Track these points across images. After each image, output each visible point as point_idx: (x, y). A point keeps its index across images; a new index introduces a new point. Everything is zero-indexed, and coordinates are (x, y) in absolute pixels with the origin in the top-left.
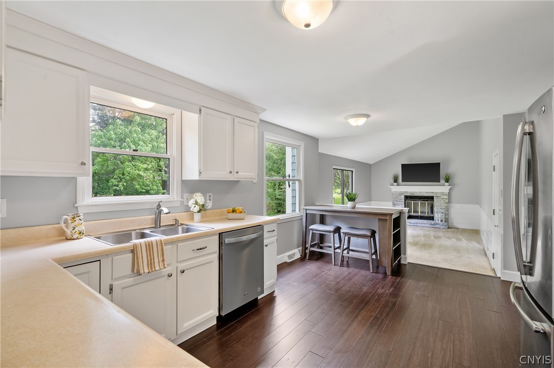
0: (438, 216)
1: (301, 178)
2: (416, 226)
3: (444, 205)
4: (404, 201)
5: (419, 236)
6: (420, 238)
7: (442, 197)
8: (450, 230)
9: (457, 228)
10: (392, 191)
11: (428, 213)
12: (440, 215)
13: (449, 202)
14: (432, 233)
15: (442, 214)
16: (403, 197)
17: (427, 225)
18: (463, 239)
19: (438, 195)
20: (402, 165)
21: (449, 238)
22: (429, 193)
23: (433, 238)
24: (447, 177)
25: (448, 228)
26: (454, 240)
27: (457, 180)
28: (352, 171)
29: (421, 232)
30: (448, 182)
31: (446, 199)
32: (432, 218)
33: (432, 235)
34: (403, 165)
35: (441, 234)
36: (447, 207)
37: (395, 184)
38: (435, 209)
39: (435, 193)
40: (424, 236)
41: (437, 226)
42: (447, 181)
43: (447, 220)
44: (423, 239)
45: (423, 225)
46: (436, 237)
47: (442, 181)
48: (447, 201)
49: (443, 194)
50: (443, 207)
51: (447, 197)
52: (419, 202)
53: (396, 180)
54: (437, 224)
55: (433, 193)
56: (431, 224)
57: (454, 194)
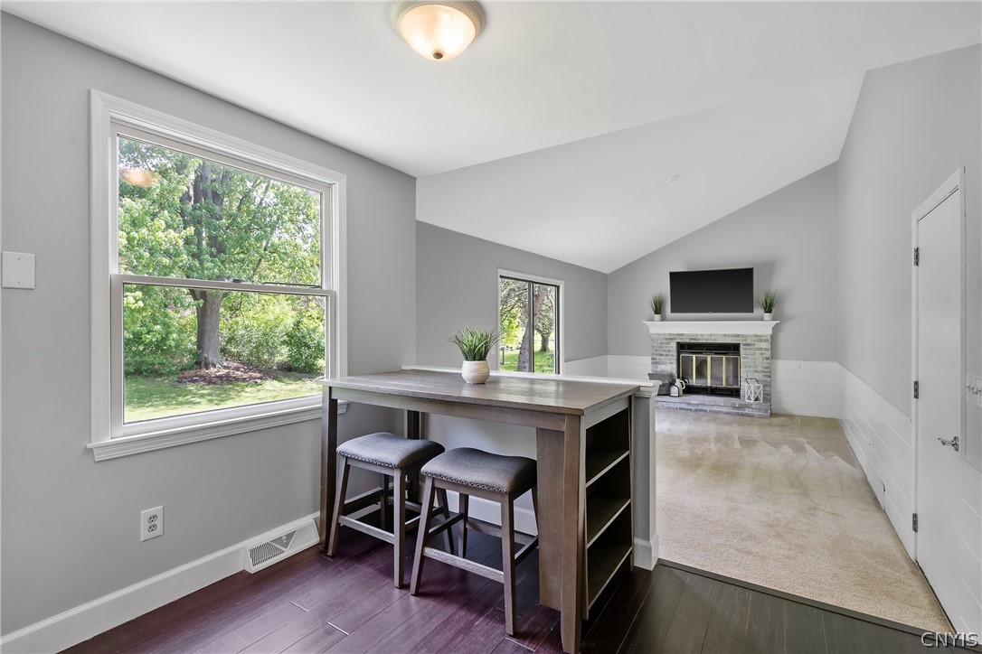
0: (749, 388)
1: (336, 287)
2: (701, 410)
3: (761, 364)
4: (675, 354)
5: (705, 439)
6: (707, 444)
7: (758, 345)
8: (775, 420)
9: (791, 416)
10: (651, 332)
11: (727, 380)
12: (753, 386)
13: (774, 355)
14: (736, 431)
15: (757, 385)
16: (673, 346)
17: (724, 410)
18: (808, 447)
19: (748, 342)
20: (671, 273)
21: (776, 445)
22: (729, 336)
23: (737, 445)
24: (769, 301)
25: (773, 415)
26: (786, 449)
27: (790, 307)
28: (558, 287)
29: (711, 429)
30: (770, 311)
31: (766, 349)
32: (735, 393)
33: (736, 437)
34: (673, 275)
35: (755, 432)
36: (767, 368)
37: (658, 316)
38: (743, 373)
39: (742, 336)
40: (718, 439)
41: (747, 411)
42: (768, 309)
43: (767, 398)
44: (713, 447)
45: (715, 409)
46: (747, 443)
47: (758, 311)
48: (768, 354)
49: (759, 338)
50: (760, 369)
51: (766, 345)
52: (709, 358)
53: (658, 309)
54: (747, 406)
55: (738, 336)
56: (734, 408)
57: (783, 338)
